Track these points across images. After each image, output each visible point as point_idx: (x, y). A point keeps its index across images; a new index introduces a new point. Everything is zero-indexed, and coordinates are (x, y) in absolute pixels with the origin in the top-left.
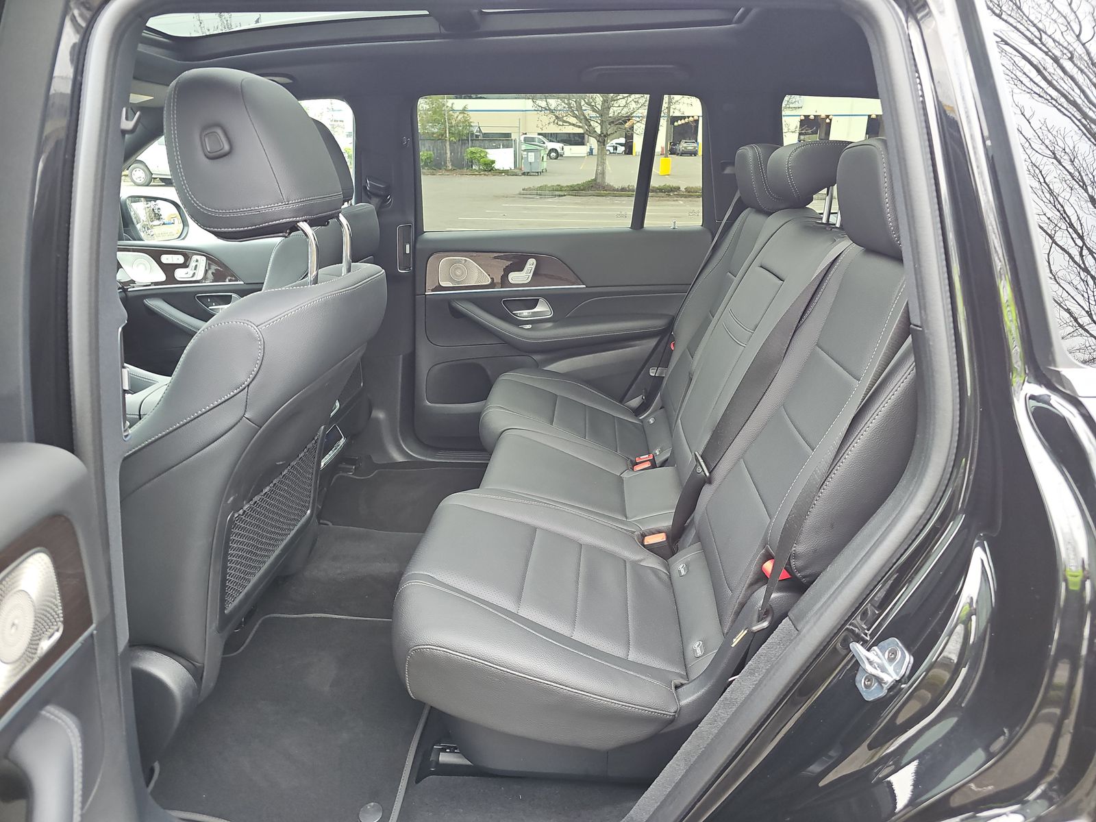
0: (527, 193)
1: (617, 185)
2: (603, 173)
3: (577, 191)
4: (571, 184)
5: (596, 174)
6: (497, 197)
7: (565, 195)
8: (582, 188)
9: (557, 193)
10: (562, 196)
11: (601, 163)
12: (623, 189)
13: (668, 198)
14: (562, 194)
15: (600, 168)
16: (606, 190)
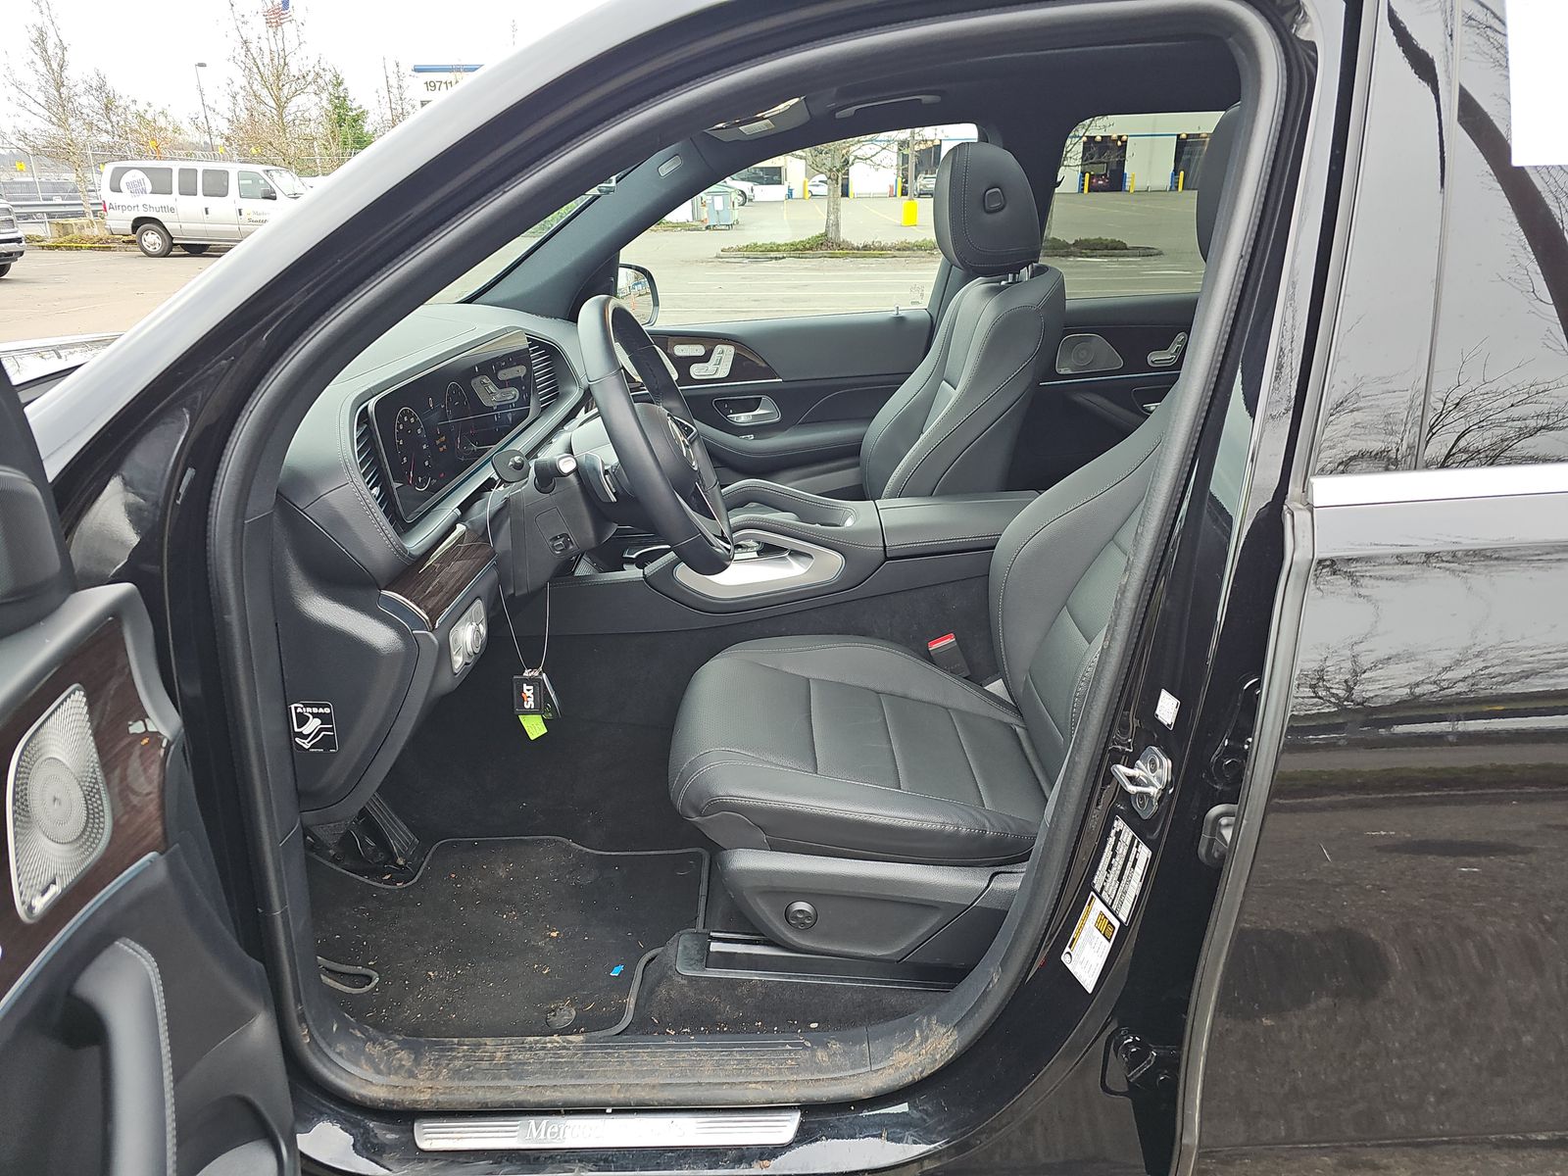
0: (726, 256)
1: (857, 242)
2: (837, 225)
3: (801, 250)
4: (791, 241)
5: (827, 226)
6: (687, 262)
7: (784, 258)
8: (808, 246)
9: (772, 254)
10: (780, 258)
11: (834, 210)
12: (866, 248)
13: (931, 259)
14: (781, 256)
15: (832, 217)
16: (842, 249)
